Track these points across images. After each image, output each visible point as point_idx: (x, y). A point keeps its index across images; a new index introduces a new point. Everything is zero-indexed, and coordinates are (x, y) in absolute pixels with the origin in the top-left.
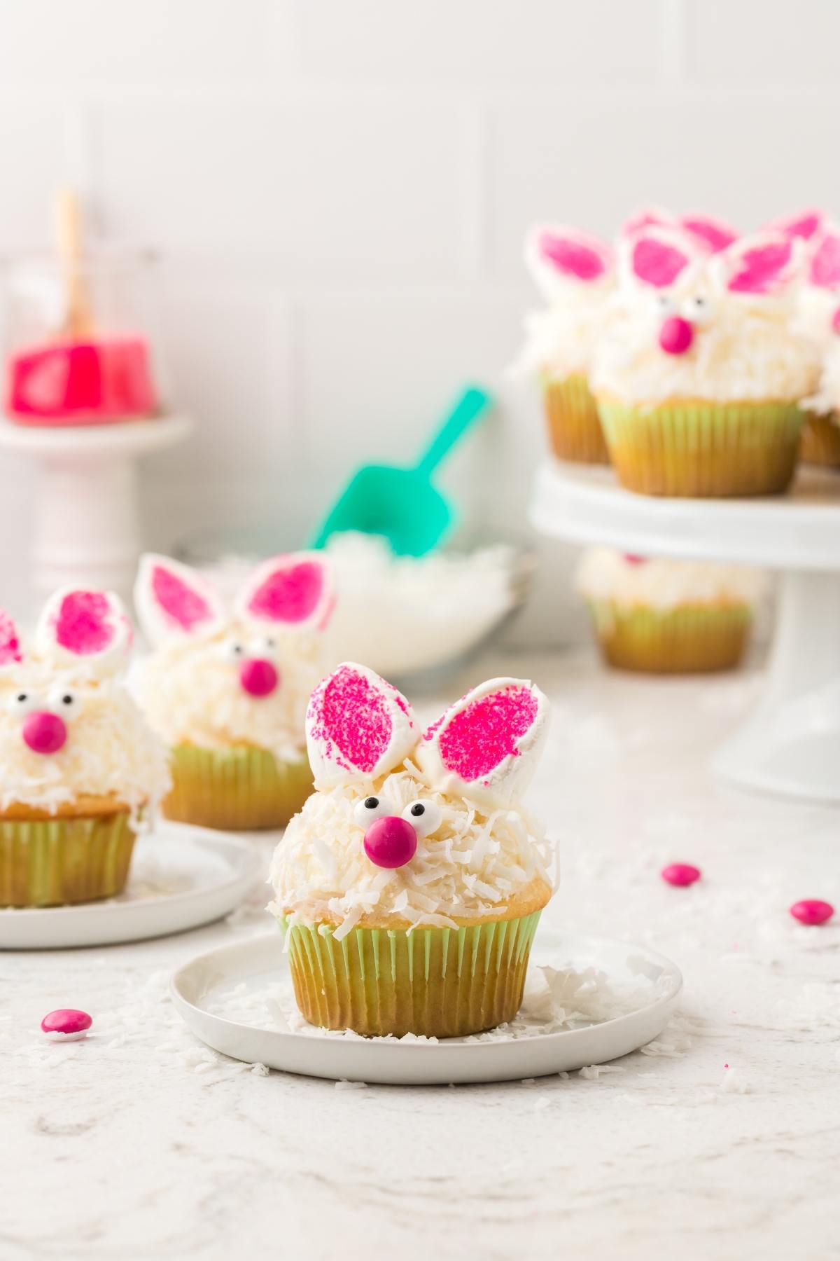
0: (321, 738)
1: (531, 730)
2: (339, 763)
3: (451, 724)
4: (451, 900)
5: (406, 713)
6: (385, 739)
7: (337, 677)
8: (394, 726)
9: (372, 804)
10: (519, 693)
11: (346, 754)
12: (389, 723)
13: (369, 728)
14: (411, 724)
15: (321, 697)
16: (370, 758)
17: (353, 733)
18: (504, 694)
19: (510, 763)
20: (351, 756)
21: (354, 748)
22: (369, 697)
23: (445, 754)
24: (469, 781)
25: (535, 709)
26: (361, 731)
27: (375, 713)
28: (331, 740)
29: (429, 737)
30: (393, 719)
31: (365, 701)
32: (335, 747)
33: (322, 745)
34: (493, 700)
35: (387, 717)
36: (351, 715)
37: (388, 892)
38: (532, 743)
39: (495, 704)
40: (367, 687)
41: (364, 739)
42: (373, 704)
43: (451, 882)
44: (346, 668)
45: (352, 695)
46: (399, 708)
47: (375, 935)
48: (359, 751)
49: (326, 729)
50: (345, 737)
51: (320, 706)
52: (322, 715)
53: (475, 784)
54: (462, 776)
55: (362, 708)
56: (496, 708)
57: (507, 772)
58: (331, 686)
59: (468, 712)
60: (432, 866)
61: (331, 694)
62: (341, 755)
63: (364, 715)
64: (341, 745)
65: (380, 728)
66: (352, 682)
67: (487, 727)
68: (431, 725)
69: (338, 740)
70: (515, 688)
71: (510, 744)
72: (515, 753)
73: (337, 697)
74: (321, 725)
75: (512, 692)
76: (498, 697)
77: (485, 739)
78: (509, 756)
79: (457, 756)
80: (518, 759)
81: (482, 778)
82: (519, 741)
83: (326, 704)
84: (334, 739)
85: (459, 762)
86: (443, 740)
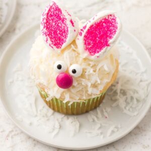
0: (45, 35)
1: (115, 37)
2: (50, 45)
3: (88, 30)
4: (83, 95)
5: (73, 26)
6: (66, 37)
7: (51, 7)
8: (69, 32)
9: (59, 67)
10: (112, 18)
11: (52, 42)
12: (68, 31)
13: (61, 31)
14: (75, 31)
15: (45, 16)
16: (61, 43)
17: (55, 32)
18: (107, 18)
19: (106, 49)
20: (54, 43)
21: (55, 40)
22: (62, 17)
23: (85, 44)
24: (92, 55)
25: (117, 28)
26: (58, 32)
27: (63, 25)
28: (48, 37)
29: (81, 34)
30: (69, 29)
31: (60, 19)
32: (49, 39)
33: (45, 38)
34: (103, 21)
35: (67, 28)
36: (55, 24)
37: (63, 92)
38: (114, 42)
39: (103, 22)
40: (61, 13)
41: (59, 35)
42: (63, 21)
43: (84, 90)
44: (55, 3)
45: (56, 16)
46: (71, 24)
47: (59, 101)
48: (57, 40)
49: (47, 32)
50: (53, 35)
51: (45, 21)
52: (45, 25)
53: (94, 57)
54: (90, 53)
55: (59, 22)
56: (104, 24)
57: (105, 52)
58: (49, 10)
59: (94, 25)
60: (78, 86)
61: (49, 14)
62: (51, 43)
63: (60, 25)
64: (51, 38)
65: (64, 31)
66: (56, 10)
67: (100, 33)
68: (82, 28)
69: (50, 36)
70: (111, 15)
71: (107, 42)
72: (109, 45)
73: (51, 16)
74: (45, 30)
75: (110, 17)
76: (105, 19)
77: (99, 38)
78: (106, 47)
79: (89, 44)
80: (109, 48)
81: (97, 55)
82: (110, 41)
83: (47, 20)
84: (49, 35)
85: (90, 46)
86: (85, 36)
